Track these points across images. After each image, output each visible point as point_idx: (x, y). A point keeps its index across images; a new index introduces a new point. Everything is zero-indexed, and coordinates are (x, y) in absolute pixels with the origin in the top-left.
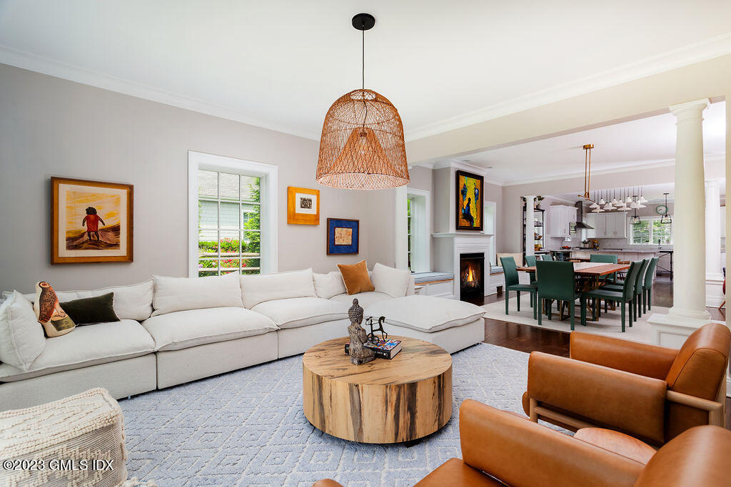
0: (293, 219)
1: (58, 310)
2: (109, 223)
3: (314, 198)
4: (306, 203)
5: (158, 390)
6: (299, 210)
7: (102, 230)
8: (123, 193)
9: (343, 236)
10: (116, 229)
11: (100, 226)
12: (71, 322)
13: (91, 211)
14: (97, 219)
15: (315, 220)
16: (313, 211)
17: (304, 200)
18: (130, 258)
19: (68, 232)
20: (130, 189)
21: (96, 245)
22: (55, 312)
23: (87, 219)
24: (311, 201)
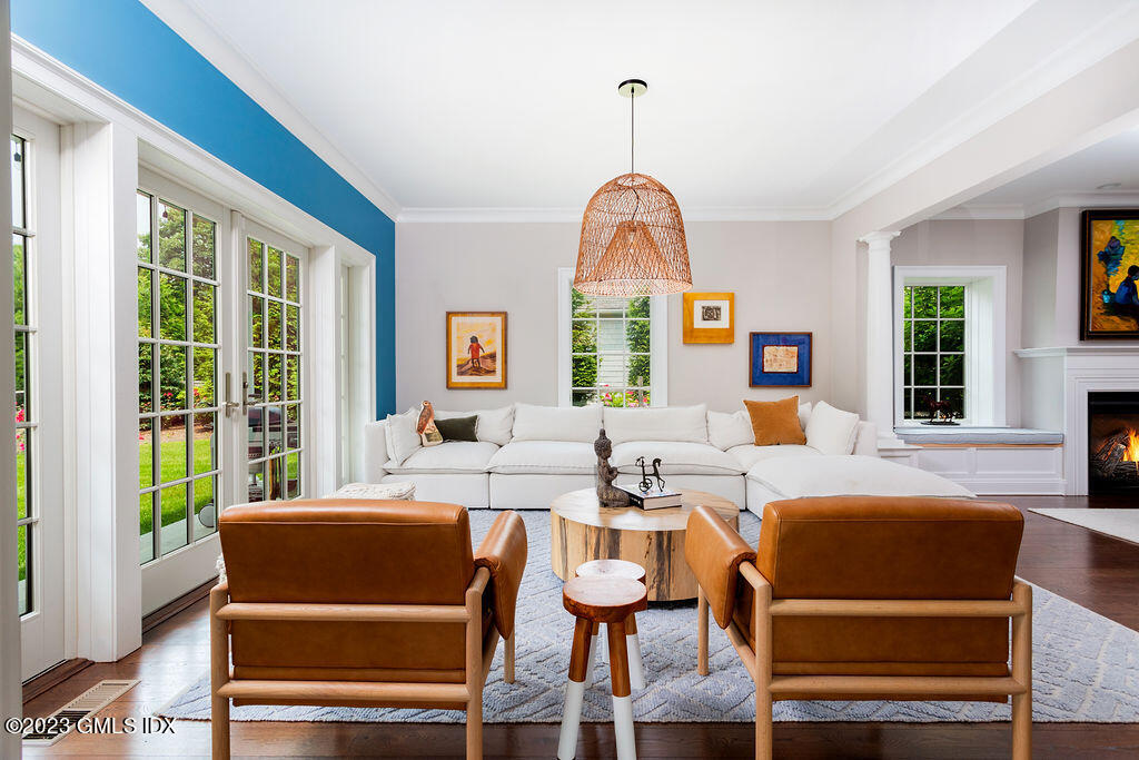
0: (691, 336)
1: (431, 424)
2: (487, 350)
3: (725, 306)
4: (711, 313)
5: (489, 508)
6: (699, 323)
7: (483, 357)
8: (498, 320)
9: (780, 359)
10: (493, 356)
11: (481, 353)
12: (439, 436)
13: (474, 340)
14: (479, 347)
15: (727, 337)
16: (723, 323)
17: (709, 309)
18: (504, 386)
19: (459, 360)
20: (505, 315)
21: (477, 371)
22: (427, 426)
23: (471, 346)
24: (719, 309)
